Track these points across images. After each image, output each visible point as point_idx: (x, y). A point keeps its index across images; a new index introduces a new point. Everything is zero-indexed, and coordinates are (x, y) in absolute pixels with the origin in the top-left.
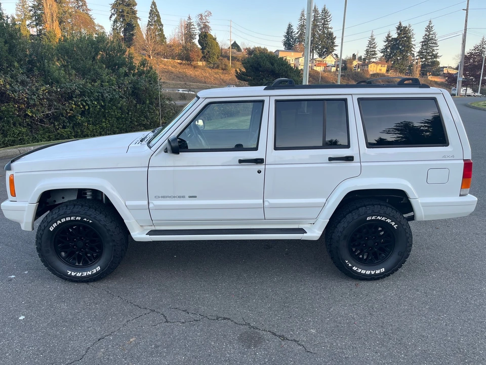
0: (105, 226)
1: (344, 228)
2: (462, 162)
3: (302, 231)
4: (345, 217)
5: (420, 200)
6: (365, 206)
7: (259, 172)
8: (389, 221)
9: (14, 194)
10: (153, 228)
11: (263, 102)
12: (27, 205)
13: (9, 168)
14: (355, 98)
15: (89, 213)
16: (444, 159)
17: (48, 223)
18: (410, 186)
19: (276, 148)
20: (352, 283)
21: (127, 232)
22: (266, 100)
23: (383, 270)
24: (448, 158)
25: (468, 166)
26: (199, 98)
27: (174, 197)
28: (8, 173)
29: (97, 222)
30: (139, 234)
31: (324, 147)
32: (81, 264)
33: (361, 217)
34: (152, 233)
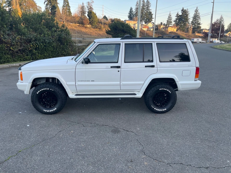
0: (58, 92)
1: (151, 93)
2: (195, 68)
3: (135, 94)
4: (151, 89)
5: (180, 82)
6: (159, 85)
7: (119, 71)
8: (168, 90)
9: (22, 79)
10: (77, 93)
11: (120, 44)
12: (27, 84)
13: (20, 69)
14: (155, 43)
15: (52, 87)
16: (189, 66)
17: (36, 91)
18: (176, 77)
19: (125, 62)
20: (154, 115)
21: (67, 95)
22: (121, 43)
23: (166, 109)
24: (190, 66)
25: (197, 69)
26: (95, 42)
27: (86, 81)
28: (20, 71)
29: (55, 90)
30: (71, 95)
31: (143, 62)
32: (49, 107)
33: (157, 89)
34: (76, 95)
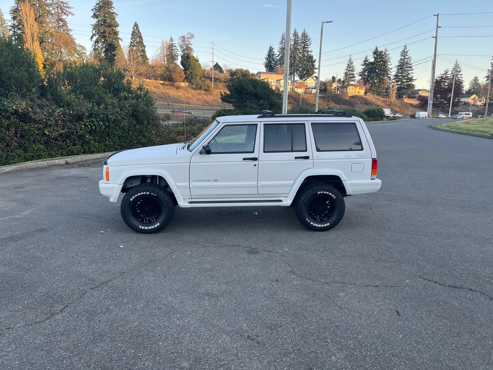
0: (163, 197)
1: (305, 199)
2: (371, 160)
3: (280, 201)
4: (305, 192)
5: (348, 182)
6: (317, 186)
7: (255, 165)
8: (330, 194)
9: (108, 179)
10: (191, 200)
11: (257, 125)
12: (116, 185)
13: (106, 163)
14: (310, 123)
15: (155, 190)
16: (361, 157)
17: (130, 196)
18: (343, 175)
19: (264, 152)
20: (311, 233)
21: (176, 203)
22: (259, 123)
23: (328, 224)
24: (363, 157)
25: (374, 162)
26: (219, 123)
27: (205, 180)
28: (105, 167)
29: (159, 195)
30: (183, 203)
31: (292, 151)
32: (147, 222)
33: (314, 192)
34: (190, 202)
